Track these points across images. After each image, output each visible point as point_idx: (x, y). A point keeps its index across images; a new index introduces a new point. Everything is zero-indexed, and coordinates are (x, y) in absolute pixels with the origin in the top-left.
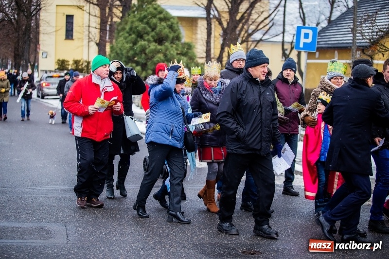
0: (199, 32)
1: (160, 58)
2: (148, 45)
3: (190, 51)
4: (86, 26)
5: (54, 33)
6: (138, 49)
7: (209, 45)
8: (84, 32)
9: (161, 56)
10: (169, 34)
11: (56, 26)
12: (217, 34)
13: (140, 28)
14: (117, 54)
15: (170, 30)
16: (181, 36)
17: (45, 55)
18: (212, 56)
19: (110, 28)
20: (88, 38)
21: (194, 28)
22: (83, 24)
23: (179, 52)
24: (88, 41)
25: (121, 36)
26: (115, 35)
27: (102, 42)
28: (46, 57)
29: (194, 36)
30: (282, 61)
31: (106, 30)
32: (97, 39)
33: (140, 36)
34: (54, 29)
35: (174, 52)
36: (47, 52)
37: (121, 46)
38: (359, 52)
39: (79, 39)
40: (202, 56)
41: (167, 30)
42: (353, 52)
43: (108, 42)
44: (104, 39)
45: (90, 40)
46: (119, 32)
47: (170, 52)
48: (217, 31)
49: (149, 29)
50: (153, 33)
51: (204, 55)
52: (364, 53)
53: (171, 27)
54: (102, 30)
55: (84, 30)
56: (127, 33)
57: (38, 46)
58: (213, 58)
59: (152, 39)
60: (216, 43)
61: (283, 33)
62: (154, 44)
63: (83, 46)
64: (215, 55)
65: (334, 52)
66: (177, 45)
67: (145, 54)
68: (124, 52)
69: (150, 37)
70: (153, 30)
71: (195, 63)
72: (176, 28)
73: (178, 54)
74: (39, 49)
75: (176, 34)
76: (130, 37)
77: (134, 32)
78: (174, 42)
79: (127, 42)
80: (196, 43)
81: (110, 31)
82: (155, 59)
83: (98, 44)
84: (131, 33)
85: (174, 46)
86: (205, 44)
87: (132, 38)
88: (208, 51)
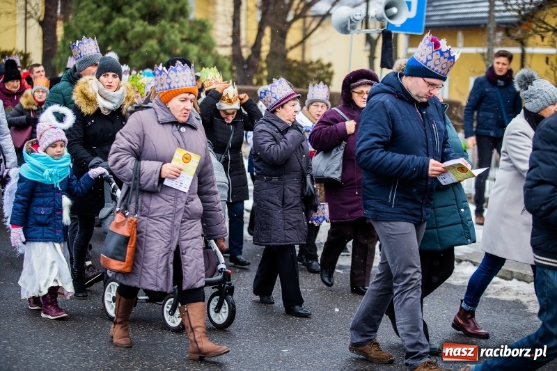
1: (152, 46)
2: (131, 24)
3: (204, 35)
6: (113, 33)
7: (237, 22)
8: (16, 2)
9: (153, 43)
10: (167, 5)
12: (251, 5)
18: (243, 43)
20: (23, 11)
23: (185, 37)
24: (24, 17)
27: (48, 19)
29: (210, 9)
30: (365, 50)
32: (41, 14)
33: (117, 8)
35: (176, 36)
38: (500, 34)
39: (8, 13)
40: (225, 43)
42: (490, 34)
43: (61, 19)
44: (52, 13)
45: (28, 15)
47: (169, 36)
50: (139, 4)
51: (229, 41)
52: (509, 36)
56: (94, 2)
58: (245, 46)
59: (137, 14)
60: (250, 20)
62: (141, 22)
63: (15, 26)
64: (247, 42)
65: (456, 35)
66: (181, 24)
67: (126, 40)
69: (133, 11)
71: (213, 55)
73: (183, 40)
75: (179, 6)
76: (99, 11)
77: (105, 2)
78: (177, 18)
80: (215, 20)
82: (144, 49)
83: (42, 24)
85: (177, 26)
86: (231, 22)
87: (103, 12)
88: (236, 35)
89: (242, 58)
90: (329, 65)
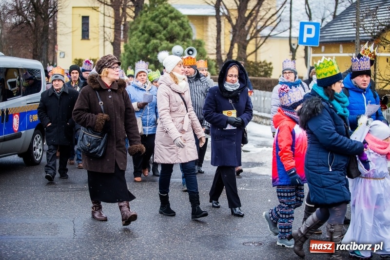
0: (209, 29)
2: (160, 43)
3: (200, 48)
4: (101, 27)
5: (71, 34)
6: (151, 48)
7: (219, 41)
8: (99, 32)
10: (180, 32)
11: (72, 27)
12: (227, 32)
13: (152, 28)
14: (131, 53)
15: (181, 28)
16: (191, 33)
17: (62, 55)
18: (222, 52)
19: (124, 28)
20: (103, 37)
21: (205, 26)
22: (98, 25)
24: (103, 40)
25: (134, 35)
26: (128, 34)
27: (116, 41)
28: (64, 57)
29: (205, 34)
30: (290, 55)
31: (120, 30)
32: (112, 38)
33: (153, 34)
34: (71, 30)
36: (64, 52)
37: (135, 45)
39: (94, 39)
40: (212, 52)
41: (178, 29)
42: (357, 46)
43: (123, 41)
44: (118, 38)
45: (105, 39)
46: (132, 31)
48: (227, 28)
49: (161, 28)
50: (165, 32)
51: (215, 51)
53: (182, 25)
54: (117, 30)
55: (100, 30)
56: (140, 32)
57: (56, 47)
58: (224, 54)
59: (164, 38)
60: (226, 39)
61: (290, 28)
62: (166, 42)
63: (99, 45)
64: (225, 52)
65: (339, 46)
66: (188, 42)
68: (138, 51)
69: (161, 36)
70: (164, 29)
72: (187, 26)
74: (57, 49)
75: (186, 32)
76: (143, 36)
77: (146, 31)
78: (185, 39)
79: (140, 41)
80: (207, 40)
81: (124, 31)
83: (113, 44)
84: (144, 32)
85: (186, 43)
86: (215, 41)
87: (145, 37)
88: (218, 48)
89: (222, 60)
90: (270, 64)
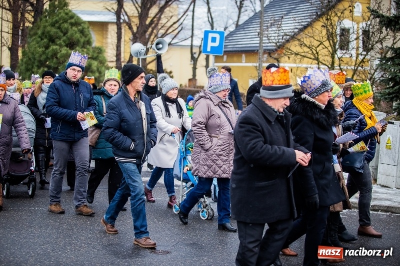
0: (109, 36)
2: (60, 49)
3: (100, 55)
6: (50, 54)
7: (119, 48)
10: (80, 39)
12: (127, 39)
13: (52, 33)
14: (29, 58)
15: (81, 35)
16: (92, 40)
19: (22, 33)
21: (104, 32)
23: (90, 56)
24: (0, 45)
25: (33, 40)
26: (27, 39)
27: (14, 47)
29: (104, 41)
30: (191, 64)
31: (18, 35)
32: (10, 43)
33: (52, 40)
37: (34, 51)
38: (266, 56)
40: (112, 60)
41: (78, 35)
42: (260, 56)
43: (20, 47)
44: (16, 43)
45: (3, 44)
46: (31, 36)
48: (127, 36)
49: (60, 34)
50: (65, 38)
51: (115, 59)
52: (271, 57)
53: (82, 32)
54: (15, 35)
56: (40, 37)
58: (123, 61)
59: (63, 44)
60: (126, 47)
61: (192, 37)
62: (65, 48)
64: (125, 59)
65: (241, 56)
66: (88, 49)
67: (57, 58)
68: (37, 56)
69: (61, 42)
70: (64, 34)
71: (105, 66)
72: (87, 33)
75: (87, 39)
77: (46, 37)
78: (85, 46)
79: (40, 47)
80: (107, 47)
81: (22, 36)
83: (10, 49)
84: (43, 37)
85: (85, 50)
86: (115, 48)
87: (44, 43)
88: (118, 55)
